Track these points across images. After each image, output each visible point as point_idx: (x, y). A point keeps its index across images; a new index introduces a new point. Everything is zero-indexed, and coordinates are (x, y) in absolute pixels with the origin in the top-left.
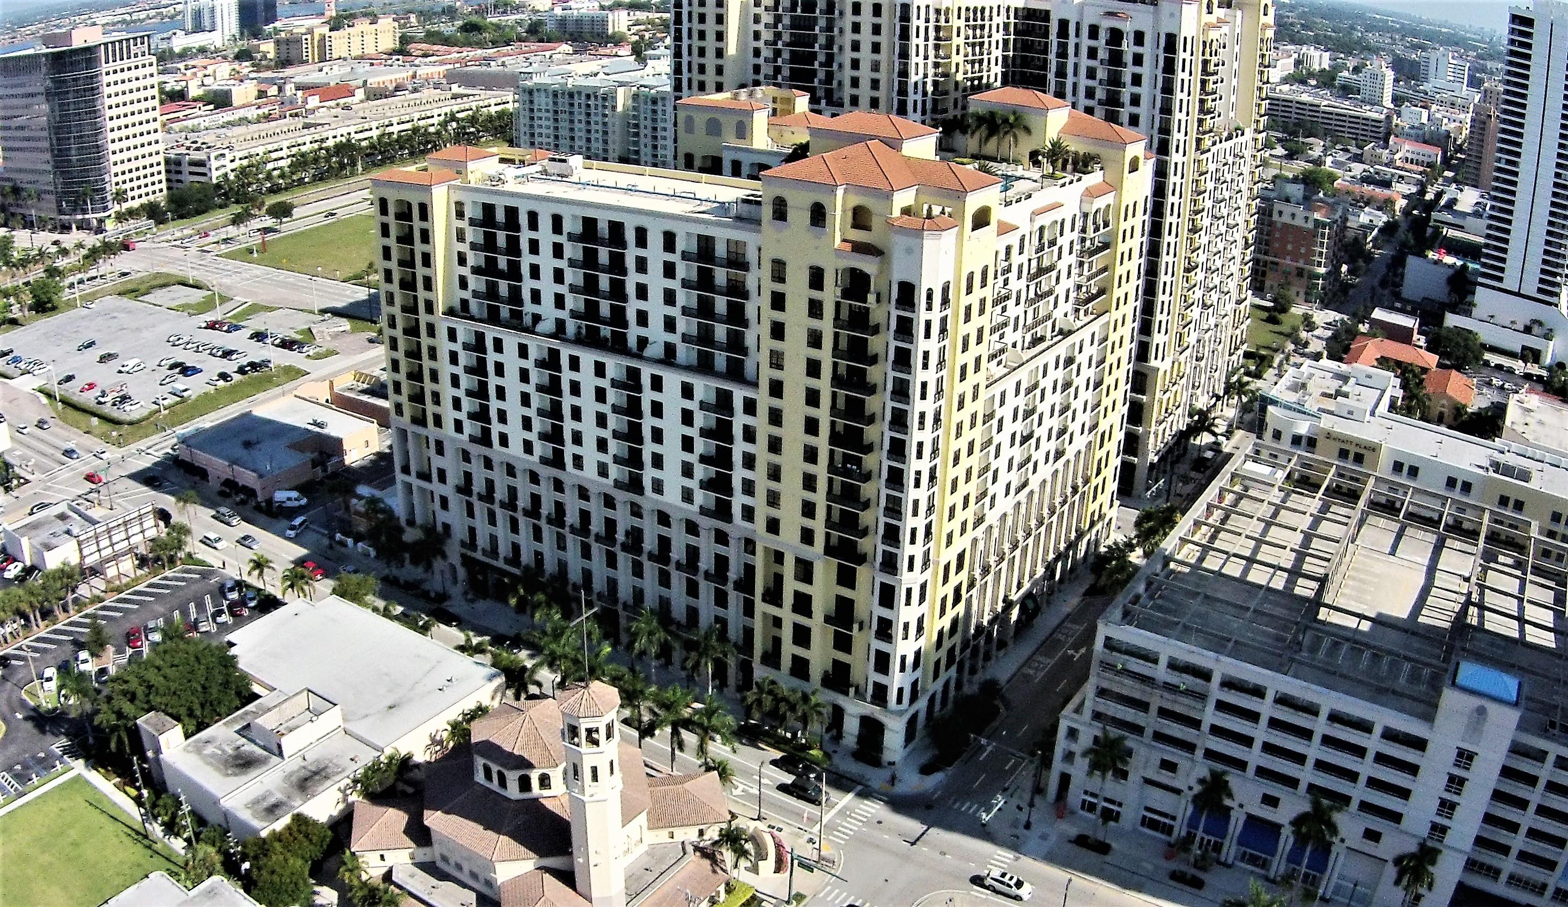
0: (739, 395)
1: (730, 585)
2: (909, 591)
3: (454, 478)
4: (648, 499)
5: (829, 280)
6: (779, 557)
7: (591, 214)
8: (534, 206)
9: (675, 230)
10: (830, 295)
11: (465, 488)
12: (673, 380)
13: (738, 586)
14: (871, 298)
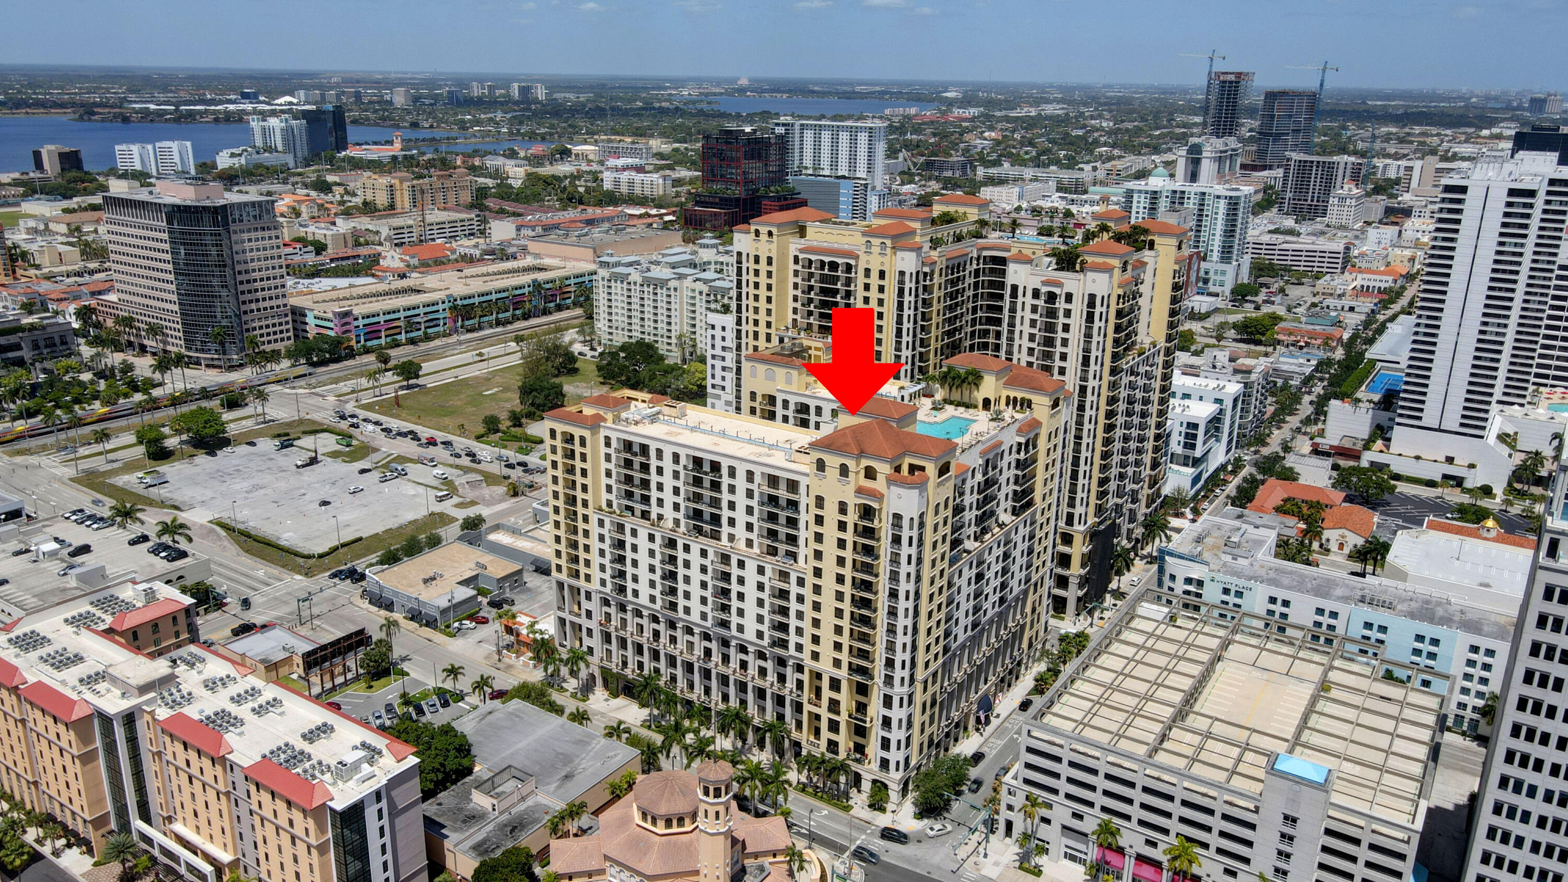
1: (787, 692)
2: (901, 699)
3: (597, 616)
4: (734, 636)
5: (851, 509)
6: (819, 676)
7: (699, 455)
8: (661, 446)
9: (752, 469)
10: (852, 518)
11: (605, 623)
12: (751, 563)
14: (876, 521)
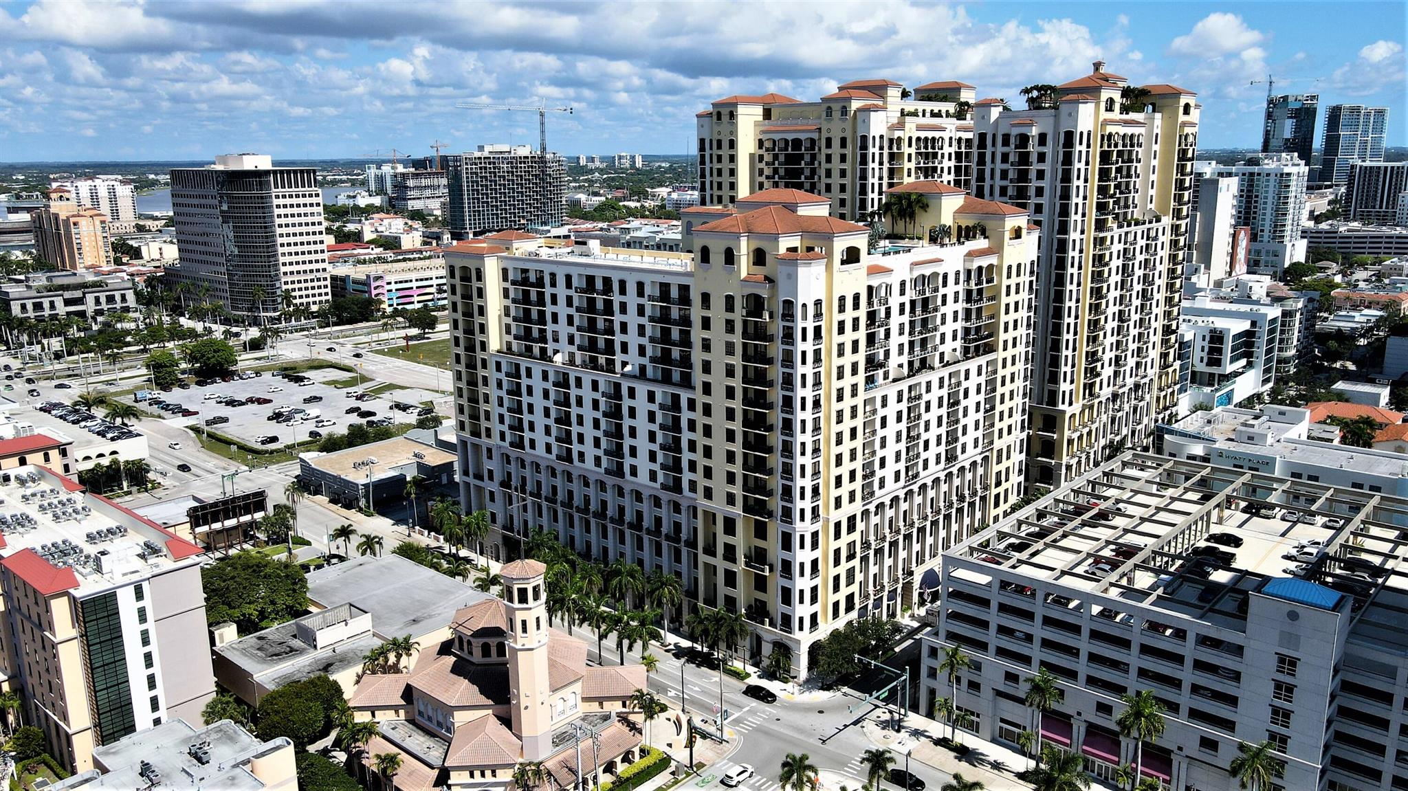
0: (684, 396)
1: (683, 544)
2: (802, 537)
3: (498, 477)
4: (627, 481)
5: (738, 304)
6: (713, 519)
7: (590, 272)
8: (554, 269)
9: (642, 280)
10: (738, 315)
11: (506, 484)
12: (642, 389)
13: (688, 544)
14: (766, 315)
